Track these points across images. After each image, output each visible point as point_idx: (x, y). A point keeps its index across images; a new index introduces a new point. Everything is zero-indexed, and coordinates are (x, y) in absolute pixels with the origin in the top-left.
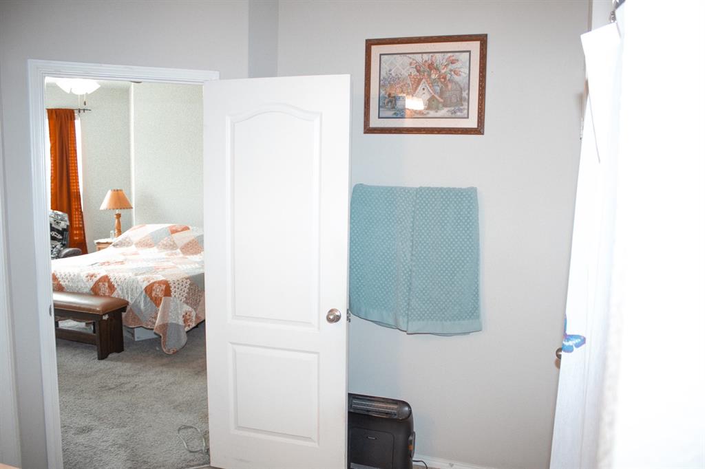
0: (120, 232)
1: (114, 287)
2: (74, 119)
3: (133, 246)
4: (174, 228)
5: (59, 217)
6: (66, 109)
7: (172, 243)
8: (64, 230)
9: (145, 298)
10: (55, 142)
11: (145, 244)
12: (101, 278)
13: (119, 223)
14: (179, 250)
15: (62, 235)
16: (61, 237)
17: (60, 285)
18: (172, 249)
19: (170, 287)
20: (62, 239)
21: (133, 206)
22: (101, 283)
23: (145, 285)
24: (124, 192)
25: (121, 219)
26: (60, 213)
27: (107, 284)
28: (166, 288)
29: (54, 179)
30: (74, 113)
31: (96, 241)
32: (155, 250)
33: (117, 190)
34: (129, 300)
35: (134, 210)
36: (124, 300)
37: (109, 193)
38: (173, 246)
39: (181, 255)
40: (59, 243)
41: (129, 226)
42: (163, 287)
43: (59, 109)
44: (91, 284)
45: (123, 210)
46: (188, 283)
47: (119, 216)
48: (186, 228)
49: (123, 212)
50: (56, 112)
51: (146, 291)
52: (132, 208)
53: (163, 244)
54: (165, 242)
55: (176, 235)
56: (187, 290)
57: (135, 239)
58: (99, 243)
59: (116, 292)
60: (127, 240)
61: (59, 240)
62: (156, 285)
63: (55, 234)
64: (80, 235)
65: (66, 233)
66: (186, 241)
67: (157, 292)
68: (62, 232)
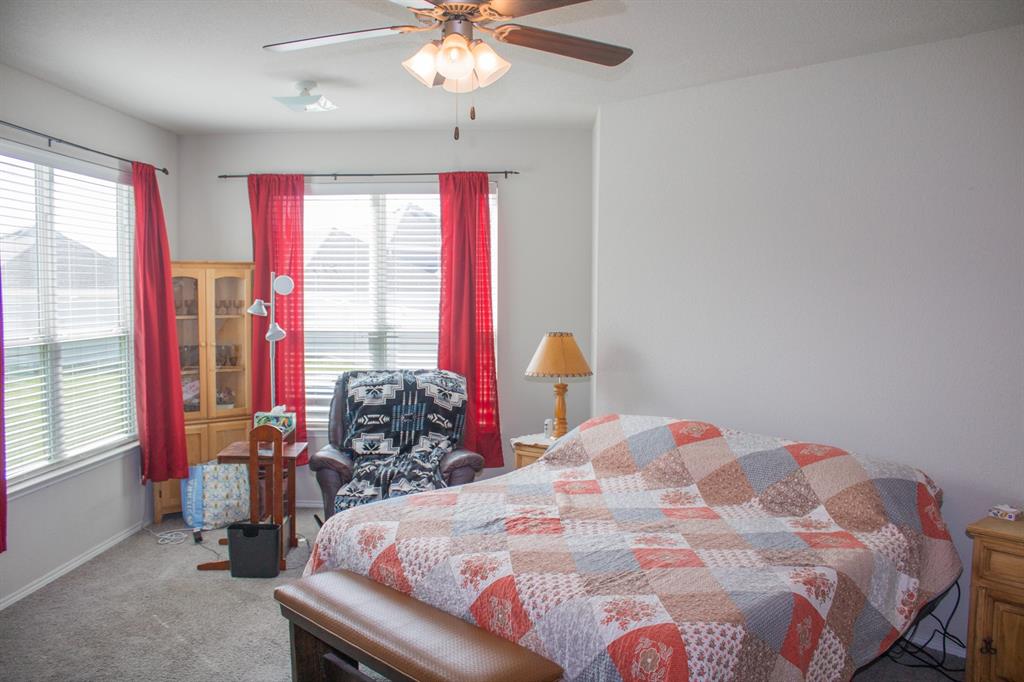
0: (563, 427)
1: (526, 615)
2: (487, 193)
3: (588, 467)
4: (684, 431)
5: (450, 384)
6: (472, 174)
7: (679, 469)
8: (456, 409)
9: (610, 672)
10: (451, 236)
11: (617, 462)
12: (496, 584)
13: (563, 403)
14: (693, 489)
15: (453, 423)
16: (450, 425)
17: (404, 580)
18: (678, 483)
19: (686, 657)
20: (452, 429)
21: (594, 370)
22: (495, 600)
23: (612, 633)
24: (575, 338)
25: (568, 397)
26: (452, 375)
27: (509, 606)
28: (674, 658)
29: (446, 307)
30: (486, 179)
31: (516, 440)
32: (637, 480)
33: (562, 334)
34: (566, 665)
35: (594, 377)
36: (551, 663)
37: (544, 340)
38: (680, 477)
39: (701, 503)
40: (445, 438)
41: (585, 416)
42: (666, 653)
43: (461, 173)
45: (570, 378)
46: (739, 637)
47: (562, 389)
48: (712, 433)
49: (574, 386)
50: (454, 178)
51: (613, 656)
52: (591, 373)
53: (658, 469)
54: (662, 465)
55: (689, 449)
56: (733, 660)
57: (595, 449)
58: (518, 445)
59: (530, 635)
60: (578, 449)
61: (445, 431)
62: (645, 643)
63: (434, 418)
64: (489, 417)
65: (461, 418)
66: (714, 466)
67: (644, 662)
68: (450, 415)
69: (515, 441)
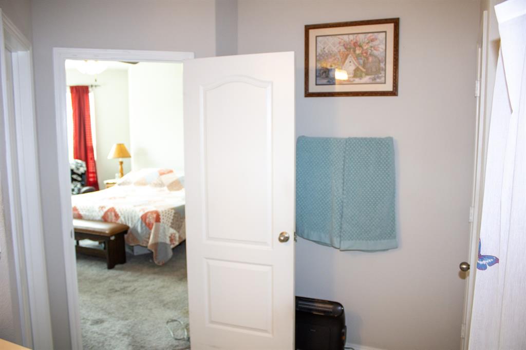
0: (122, 175)
1: (118, 215)
2: (89, 92)
3: (132, 185)
4: (162, 172)
5: (79, 164)
6: (82, 86)
7: (160, 182)
8: (82, 174)
9: (141, 223)
10: (76, 109)
11: (142, 183)
12: (108, 209)
13: (122, 168)
14: (166, 188)
15: (82, 178)
16: (80, 179)
17: (80, 214)
18: (161, 187)
19: (159, 216)
20: (81, 181)
21: (132, 154)
22: (109, 213)
23: (141, 214)
24: (125, 145)
25: (124, 165)
26: (80, 161)
27: (113, 214)
30: (88, 88)
33: (120, 144)
34: (130, 225)
35: (132, 159)
36: (126, 225)
37: (114, 147)
38: (161, 185)
39: (167, 191)
40: (79, 183)
41: (130, 169)
42: (155, 216)
43: (78, 86)
44: (102, 214)
46: (173, 212)
47: (121, 163)
48: (171, 172)
49: (124, 160)
50: (76, 88)
51: (142, 219)
52: (131, 157)
54: (155, 182)
55: (163, 177)
56: (172, 218)
57: (134, 180)
58: (107, 184)
59: (120, 219)
60: (128, 180)
61: (79, 181)
62: (149, 214)
63: (75, 177)
64: (94, 177)
65: (84, 177)
66: (171, 181)
67: (149, 219)
68: (81, 175)
69: (105, 182)
